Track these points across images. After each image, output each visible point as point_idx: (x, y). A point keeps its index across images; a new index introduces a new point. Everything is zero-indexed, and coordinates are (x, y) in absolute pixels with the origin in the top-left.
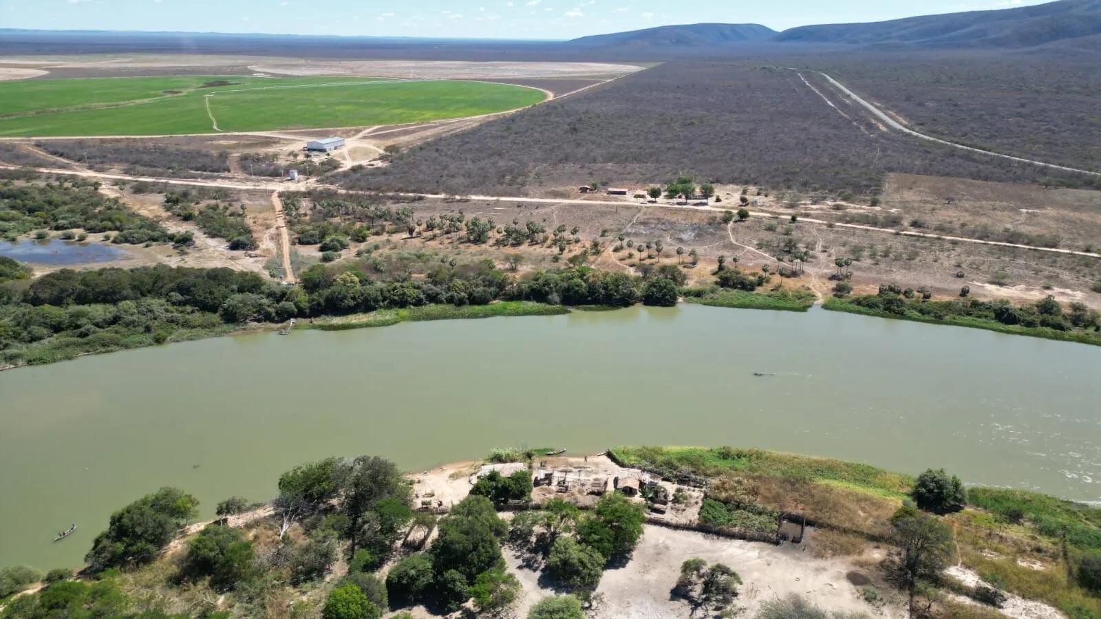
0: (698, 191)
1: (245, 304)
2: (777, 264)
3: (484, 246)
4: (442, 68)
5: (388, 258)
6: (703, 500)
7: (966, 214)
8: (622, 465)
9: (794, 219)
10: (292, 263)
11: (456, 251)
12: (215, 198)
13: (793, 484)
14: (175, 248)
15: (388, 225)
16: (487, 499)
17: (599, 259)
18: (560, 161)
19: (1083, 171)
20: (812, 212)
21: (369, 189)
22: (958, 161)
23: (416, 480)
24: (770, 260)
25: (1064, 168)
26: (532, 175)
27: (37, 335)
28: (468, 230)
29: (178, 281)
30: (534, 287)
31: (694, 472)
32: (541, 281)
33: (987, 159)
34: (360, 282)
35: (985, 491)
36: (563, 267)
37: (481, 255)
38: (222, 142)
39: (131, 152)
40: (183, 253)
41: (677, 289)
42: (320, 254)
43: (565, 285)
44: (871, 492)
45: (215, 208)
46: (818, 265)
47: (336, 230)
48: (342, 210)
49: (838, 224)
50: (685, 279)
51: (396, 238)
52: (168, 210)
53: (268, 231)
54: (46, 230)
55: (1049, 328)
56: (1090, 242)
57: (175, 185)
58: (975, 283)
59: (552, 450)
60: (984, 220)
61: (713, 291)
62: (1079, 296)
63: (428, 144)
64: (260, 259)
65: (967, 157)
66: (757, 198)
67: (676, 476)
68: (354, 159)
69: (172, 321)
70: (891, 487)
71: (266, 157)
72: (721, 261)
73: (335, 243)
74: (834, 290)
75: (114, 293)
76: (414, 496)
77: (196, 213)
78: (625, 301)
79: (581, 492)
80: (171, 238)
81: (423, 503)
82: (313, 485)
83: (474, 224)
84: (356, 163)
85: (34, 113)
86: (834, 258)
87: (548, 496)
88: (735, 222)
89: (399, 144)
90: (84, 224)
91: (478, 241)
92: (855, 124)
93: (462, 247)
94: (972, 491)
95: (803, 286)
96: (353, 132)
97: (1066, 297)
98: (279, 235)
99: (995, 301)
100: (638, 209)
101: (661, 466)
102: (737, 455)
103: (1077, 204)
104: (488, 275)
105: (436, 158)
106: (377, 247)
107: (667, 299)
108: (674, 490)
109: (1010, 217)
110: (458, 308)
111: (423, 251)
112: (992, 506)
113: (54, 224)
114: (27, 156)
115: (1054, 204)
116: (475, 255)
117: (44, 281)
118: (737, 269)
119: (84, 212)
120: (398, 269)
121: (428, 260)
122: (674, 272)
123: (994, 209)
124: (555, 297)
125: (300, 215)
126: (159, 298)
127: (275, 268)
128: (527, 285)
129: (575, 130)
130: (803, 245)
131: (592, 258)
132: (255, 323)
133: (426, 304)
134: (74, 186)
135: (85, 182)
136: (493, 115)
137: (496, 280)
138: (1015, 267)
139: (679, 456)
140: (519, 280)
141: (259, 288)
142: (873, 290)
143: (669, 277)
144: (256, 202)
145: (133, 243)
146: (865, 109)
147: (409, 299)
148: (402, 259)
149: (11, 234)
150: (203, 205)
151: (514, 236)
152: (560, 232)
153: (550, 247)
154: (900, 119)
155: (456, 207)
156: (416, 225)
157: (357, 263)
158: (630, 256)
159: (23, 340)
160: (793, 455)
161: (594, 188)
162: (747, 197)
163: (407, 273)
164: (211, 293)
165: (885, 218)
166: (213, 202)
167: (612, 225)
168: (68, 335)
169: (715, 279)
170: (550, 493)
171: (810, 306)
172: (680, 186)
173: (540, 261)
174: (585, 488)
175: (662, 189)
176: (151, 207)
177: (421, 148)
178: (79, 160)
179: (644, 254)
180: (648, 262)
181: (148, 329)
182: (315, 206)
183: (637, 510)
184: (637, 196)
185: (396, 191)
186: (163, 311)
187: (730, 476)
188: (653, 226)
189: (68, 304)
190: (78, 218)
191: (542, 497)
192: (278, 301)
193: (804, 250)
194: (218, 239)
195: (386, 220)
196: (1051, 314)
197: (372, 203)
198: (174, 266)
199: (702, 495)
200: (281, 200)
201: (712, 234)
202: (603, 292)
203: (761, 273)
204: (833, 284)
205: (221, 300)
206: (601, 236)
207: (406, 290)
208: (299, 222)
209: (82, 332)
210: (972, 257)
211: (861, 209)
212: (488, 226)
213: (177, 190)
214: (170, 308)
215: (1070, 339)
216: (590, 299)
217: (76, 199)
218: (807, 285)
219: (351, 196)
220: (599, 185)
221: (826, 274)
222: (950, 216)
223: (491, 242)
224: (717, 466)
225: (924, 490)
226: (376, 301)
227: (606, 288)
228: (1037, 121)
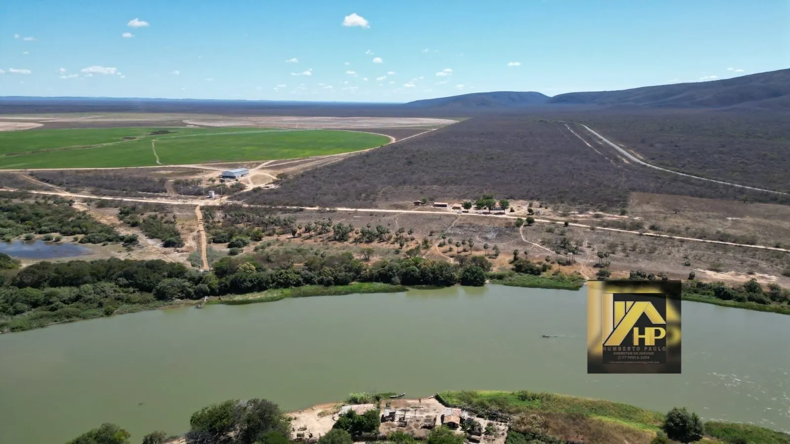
0: (497, 205)
1: (173, 286)
2: (556, 256)
3: (346, 243)
4: (318, 122)
5: (277, 252)
6: (507, 432)
7: (688, 221)
8: (447, 405)
9: (566, 224)
10: (207, 256)
11: (326, 247)
12: (155, 211)
13: (574, 420)
14: (124, 246)
15: (278, 229)
16: (346, 432)
17: (429, 252)
18: (400, 184)
19: (769, 191)
20: (579, 219)
21: (265, 204)
22: (681, 184)
23: (293, 417)
24: (550, 253)
25: (756, 189)
26: (381, 194)
27: (20, 309)
28: (335, 232)
29: (125, 269)
30: (382, 272)
31: (501, 411)
32: (386, 268)
33: (701, 183)
34: (257, 269)
35: (717, 424)
36: (402, 258)
37: (344, 249)
38: (162, 172)
39: (97, 179)
40: (129, 250)
41: (485, 273)
42: (228, 250)
43: (404, 270)
44: (633, 426)
45: (155, 218)
46: (585, 256)
47: (240, 232)
48: (245, 219)
49: (598, 228)
50: (490, 266)
51: (283, 237)
52: (121, 219)
53: (192, 233)
54: (32, 234)
55: (754, 302)
56: (779, 241)
57: (127, 202)
58: (699, 270)
59: (395, 394)
60: (702, 225)
61: (510, 275)
62: (774, 279)
63: (308, 173)
64: (185, 253)
65: (687, 181)
66: (539, 209)
67: (487, 414)
68: (254, 183)
69: (119, 299)
70: (648, 422)
71: (193, 182)
72: (515, 253)
73: (239, 241)
74: (597, 274)
75: (78, 278)
76: (292, 429)
77: (141, 221)
78: (448, 282)
79: (416, 426)
80: (122, 239)
81: (298, 435)
82: (216, 421)
83: (339, 227)
84: (256, 186)
85: (30, 152)
86: (596, 252)
87: (392, 429)
88: (525, 226)
89: (287, 173)
90: (60, 229)
91: (342, 239)
92: (606, 158)
93: (330, 244)
94: (707, 424)
95: (575, 272)
96: (255, 165)
97: (766, 279)
98: (199, 236)
99: (714, 283)
100: (456, 217)
101: (476, 406)
102: (532, 397)
103: (766, 214)
104: (348, 263)
105: (313, 182)
106: (269, 245)
107: (478, 281)
108: (486, 424)
109: (720, 223)
110: (327, 288)
111: (302, 247)
112: (723, 435)
113: (38, 230)
114: (23, 182)
115: (752, 214)
116: (340, 249)
117: (28, 271)
118: (527, 260)
119: (61, 221)
120: (284, 260)
121: (306, 253)
122: (482, 262)
123: (709, 217)
124: (397, 279)
125: (215, 222)
126: (110, 282)
127: (195, 260)
128: (376, 271)
129: (411, 163)
130: (574, 243)
131: (423, 251)
132: (179, 300)
133: (303, 285)
134: (55, 203)
135: (63, 200)
136: (353, 153)
137: (354, 267)
138: (727, 258)
139: (489, 398)
140: (371, 267)
141: (183, 275)
142: (625, 275)
143: (479, 264)
144: (184, 214)
145: (94, 243)
146: (613, 148)
147: (291, 281)
148: (287, 253)
149: (7, 237)
150: (146, 216)
151: (367, 236)
152: (400, 233)
153: (393, 243)
154: (638, 155)
155: (326, 216)
156: (297, 228)
157: (254, 256)
158: (451, 250)
159: (9, 313)
160: (574, 397)
161: (424, 202)
162: (532, 208)
163: (290, 263)
164: (148, 278)
165: (631, 223)
166: (153, 214)
167: (437, 228)
168: (42, 310)
169: (512, 266)
170: (393, 427)
171: (581, 287)
172: (485, 201)
173: (386, 253)
174: (419, 423)
175: (472, 203)
176: (108, 218)
177: (302, 176)
178: (60, 185)
179: (461, 249)
180: (463, 254)
181: (101, 305)
182: (226, 216)
183: (458, 440)
184: (454, 208)
185: (284, 205)
186: (112, 291)
187: (527, 413)
188: (466, 229)
189: (44, 287)
190: (55, 226)
191: (387, 430)
192: (196, 284)
193: (575, 246)
194: (156, 240)
195: (276, 225)
196: (755, 292)
197: (267, 213)
198: (123, 259)
199: (507, 428)
200: (202, 212)
201: (509, 235)
202: (431, 275)
203: (545, 262)
204: (597, 270)
205: (155, 283)
206: (430, 236)
207: (289, 275)
208: (214, 228)
209: (52, 307)
210: (695, 252)
211: (613, 217)
212: (349, 229)
213: (128, 205)
214: (118, 289)
215: (771, 310)
216: (422, 280)
217: (56, 212)
218: (577, 271)
219: (252, 209)
220: (428, 200)
221: (592, 263)
222: (677, 222)
223: (351, 240)
224: (517, 406)
225: (672, 424)
226: (267, 283)
227: (433, 273)
228: (734, 157)
